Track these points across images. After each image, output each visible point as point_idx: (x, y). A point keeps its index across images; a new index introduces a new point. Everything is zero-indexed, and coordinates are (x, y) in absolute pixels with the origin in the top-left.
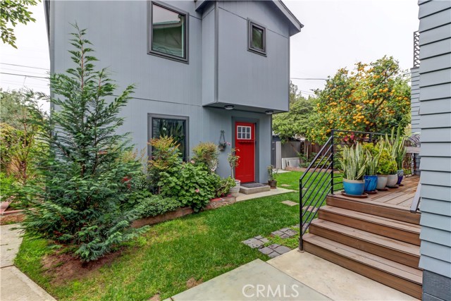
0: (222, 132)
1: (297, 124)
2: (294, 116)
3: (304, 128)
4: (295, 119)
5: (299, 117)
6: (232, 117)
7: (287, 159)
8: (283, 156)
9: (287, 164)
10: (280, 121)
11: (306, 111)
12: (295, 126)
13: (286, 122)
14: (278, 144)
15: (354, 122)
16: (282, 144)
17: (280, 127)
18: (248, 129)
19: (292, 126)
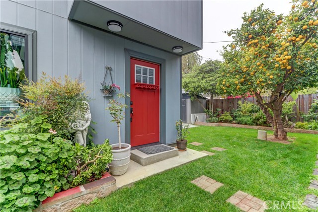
0: (109, 69)
1: (204, 81)
2: (202, 75)
3: (210, 85)
4: (203, 77)
5: (207, 75)
6: (125, 49)
7: (195, 114)
8: (192, 112)
9: (196, 119)
10: (190, 79)
11: (212, 70)
12: (203, 83)
13: (196, 79)
14: (188, 101)
15: (277, 65)
16: (191, 101)
17: (189, 85)
18: (151, 72)
19: (200, 84)
